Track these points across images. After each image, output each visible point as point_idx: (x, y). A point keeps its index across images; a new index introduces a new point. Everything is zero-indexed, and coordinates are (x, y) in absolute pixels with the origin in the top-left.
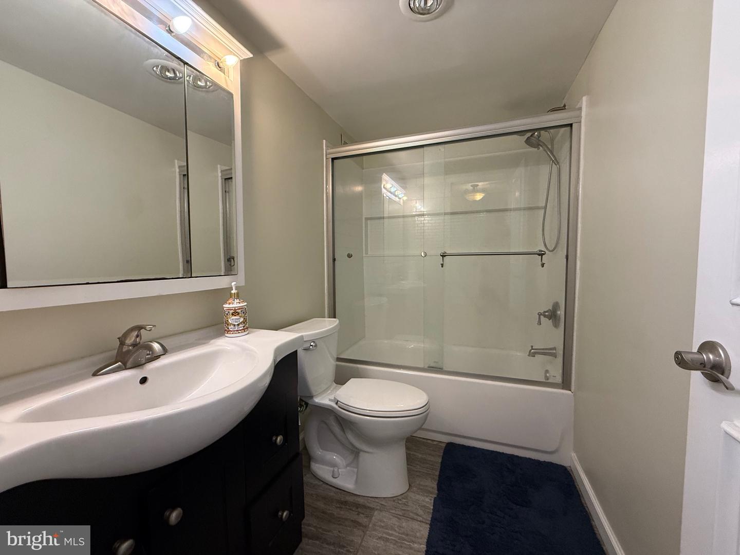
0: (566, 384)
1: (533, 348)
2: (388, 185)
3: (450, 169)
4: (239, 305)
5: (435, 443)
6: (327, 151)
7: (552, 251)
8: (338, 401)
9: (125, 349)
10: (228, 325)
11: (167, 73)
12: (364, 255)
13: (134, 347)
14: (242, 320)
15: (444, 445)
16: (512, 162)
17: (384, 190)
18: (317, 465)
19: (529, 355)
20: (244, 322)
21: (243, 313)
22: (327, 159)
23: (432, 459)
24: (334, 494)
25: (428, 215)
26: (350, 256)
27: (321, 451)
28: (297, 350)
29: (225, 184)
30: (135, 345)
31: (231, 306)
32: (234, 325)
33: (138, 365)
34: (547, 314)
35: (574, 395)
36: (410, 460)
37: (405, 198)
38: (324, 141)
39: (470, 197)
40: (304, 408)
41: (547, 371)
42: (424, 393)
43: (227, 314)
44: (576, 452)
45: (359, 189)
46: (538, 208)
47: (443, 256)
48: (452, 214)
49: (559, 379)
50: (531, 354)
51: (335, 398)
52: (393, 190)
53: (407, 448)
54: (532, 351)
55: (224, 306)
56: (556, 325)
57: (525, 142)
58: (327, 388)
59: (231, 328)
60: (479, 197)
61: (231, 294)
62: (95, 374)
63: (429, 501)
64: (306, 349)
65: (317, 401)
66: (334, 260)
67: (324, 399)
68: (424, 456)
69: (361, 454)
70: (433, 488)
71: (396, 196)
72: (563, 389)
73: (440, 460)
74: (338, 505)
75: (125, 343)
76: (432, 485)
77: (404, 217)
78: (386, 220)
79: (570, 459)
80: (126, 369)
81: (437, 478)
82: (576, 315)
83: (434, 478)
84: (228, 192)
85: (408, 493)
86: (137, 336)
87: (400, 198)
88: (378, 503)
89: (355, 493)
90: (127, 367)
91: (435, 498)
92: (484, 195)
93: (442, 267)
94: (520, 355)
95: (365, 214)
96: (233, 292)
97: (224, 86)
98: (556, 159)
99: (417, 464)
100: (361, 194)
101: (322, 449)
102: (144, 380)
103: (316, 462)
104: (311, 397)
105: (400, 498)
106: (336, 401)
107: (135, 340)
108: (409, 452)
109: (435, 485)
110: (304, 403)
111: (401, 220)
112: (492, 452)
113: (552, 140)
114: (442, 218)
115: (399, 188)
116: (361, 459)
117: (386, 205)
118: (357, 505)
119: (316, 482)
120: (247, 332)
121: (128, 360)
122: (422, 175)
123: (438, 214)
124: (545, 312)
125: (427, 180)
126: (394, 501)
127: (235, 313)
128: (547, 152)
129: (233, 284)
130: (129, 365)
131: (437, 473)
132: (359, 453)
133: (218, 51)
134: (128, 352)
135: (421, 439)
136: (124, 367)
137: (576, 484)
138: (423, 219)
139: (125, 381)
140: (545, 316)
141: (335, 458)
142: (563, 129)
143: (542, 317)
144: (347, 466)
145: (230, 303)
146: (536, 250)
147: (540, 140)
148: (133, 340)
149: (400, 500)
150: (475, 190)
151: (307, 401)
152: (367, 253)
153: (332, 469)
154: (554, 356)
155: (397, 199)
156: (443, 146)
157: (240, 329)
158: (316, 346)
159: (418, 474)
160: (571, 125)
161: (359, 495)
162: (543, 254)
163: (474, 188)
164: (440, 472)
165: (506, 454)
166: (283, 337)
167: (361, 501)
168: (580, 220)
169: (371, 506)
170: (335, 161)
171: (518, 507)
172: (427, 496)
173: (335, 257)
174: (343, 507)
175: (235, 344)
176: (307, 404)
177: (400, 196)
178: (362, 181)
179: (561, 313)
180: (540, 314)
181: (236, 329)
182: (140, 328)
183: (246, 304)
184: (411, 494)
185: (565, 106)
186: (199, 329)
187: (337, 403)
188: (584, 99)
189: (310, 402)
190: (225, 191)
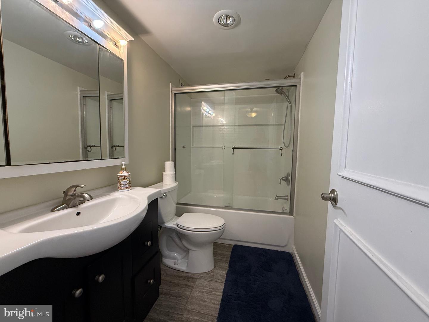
0: (291, 213)
1: (277, 196)
2: (205, 108)
3: (238, 102)
4: (127, 174)
5: (228, 245)
6: (172, 89)
7: (287, 147)
8: (178, 224)
9: (68, 197)
10: (120, 185)
11: (78, 39)
12: (191, 146)
13: (73, 196)
14: (128, 182)
15: (233, 246)
16: (270, 100)
17: (202, 111)
18: (166, 259)
19: (275, 200)
20: (129, 183)
21: (129, 178)
22: (172, 93)
23: (227, 253)
24: (176, 273)
25: (226, 126)
26: (184, 147)
27: (168, 252)
28: (158, 198)
29: (110, 103)
30: (73, 195)
31: (122, 175)
32: (124, 185)
33: (75, 206)
34: (284, 179)
35: (295, 218)
36: (215, 254)
37: (214, 115)
38: (171, 83)
39: (249, 115)
40: (160, 229)
41: (284, 207)
42: (222, 219)
43: (120, 179)
44: (295, 245)
45: (189, 109)
46: (282, 125)
47: (233, 149)
48: (239, 126)
49: (288, 211)
50: (276, 199)
51: (176, 223)
52: (207, 110)
53: (214, 249)
54: (277, 197)
55: (118, 175)
56: (288, 184)
57: (275, 91)
58: (172, 218)
59: (122, 186)
60: (254, 115)
61: (122, 168)
62: (53, 210)
63: (224, 273)
64: (161, 198)
65: (166, 225)
66: (175, 149)
67: (170, 224)
68: (222, 252)
69: (190, 252)
70: (226, 267)
71: (209, 114)
72: (290, 215)
73: (230, 253)
74: (178, 278)
75: (67, 194)
76: (226, 265)
77: (213, 126)
78: (204, 128)
79: (292, 249)
80: (69, 208)
81: (229, 262)
82: (296, 179)
83: (227, 262)
84: (112, 108)
85: (214, 270)
86: (75, 191)
87: (211, 115)
88: (198, 275)
89: (187, 272)
90: (69, 207)
91: (227, 271)
92: (256, 114)
93: (233, 154)
94: (271, 199)
95: (192, 123)
96: (123, 167)
97: (118, 56)
98: (290, 101)
99: (219, 256)
100: (190, 112)
101: (168, 251)
102: (78, 214)
103: (166, 257)
104: (164, 223)
105: (210, 272)
106: (177, 225)
107: (73, 193)
108: (214, 250)
109: (227, 265)
110: (159, 226)
111: (212, 128)
112: (256, 248)
113: (288, 91)
114: (233, 127)
115: (211, 109)
116: (190, 254)
117: (204, 118)
118: (188, 278)
119: (166, 268)
120: (130, 189)
121: (70, 204)
122: (223, 104)
123: (232, 126)
124: (283, 178)
125: (226, 107)
126: (207, 274)
127: (124, 178)
128: (285, 97)
129: (123, 163)
130: (70, 206)
131: (229, 260)
132: (189, 251)
133: (116, 37)
134: (70, 199)
135: (221, 244)
136: (67, 207)
137: (294, 260)
138: (223, 128)
139: (69, 214)
140: (283, 180)
141: (176, 255)
142: (293, 87)
143: (282, 180)
144: (182, 258)
145: (121, 173)
146: (279, 147)
147: (283, 91)
148: (72, 193)
149: (210, 273)
150: (252, 112)
151: (161, 226)
152: (193, 145)
153: (174, 261)
154: (287, 200)
155: (210, 115)
156: (234, 91)
157: (127, 187)
158: (166, 196)
159: (219, 260)
160: (296, 86)
161: (189, 273)
162: (282, 149)
163: (251, 110)
164: (230, 259)
165: (263, 249)
166: (151, 191)
167: (190, 275)
168: (299, 133)
169: (195, 277)
170: (176, 95)
171: (267, 272)
172: (223, 271)
173: (176, 148)
174: (181, 278)
175: (124, 195)
176: (161, 227)
177: (211, 114)
178: (191, 105)
179: (290, 178)
180: (281, 179)
181: (125, 187)
182: (77, 186)
183: (130, 174)
184: (216, 271)
185: (294, 74)
186: (103, 187)
187: (177, 226)
188: (302, 73)
189: (162, 226)
190: (110, 107)
